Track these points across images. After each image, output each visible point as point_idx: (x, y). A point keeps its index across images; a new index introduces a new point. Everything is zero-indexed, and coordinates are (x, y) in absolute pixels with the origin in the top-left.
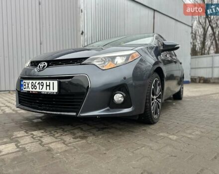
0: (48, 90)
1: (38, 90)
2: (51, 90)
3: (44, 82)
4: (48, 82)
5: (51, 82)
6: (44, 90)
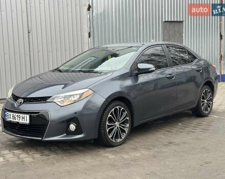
0: (23, 121)
1: (16, 120)
2: (25, 122)
3: (21, 115)
4: (23, 115)
5: (25, 115)
6: (21, 121)
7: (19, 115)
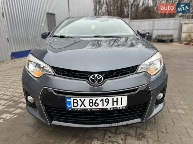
0: (115, 106)
2: (119, 105)
3: (110, 98)
4: (115, 98)
5: (119, 98)
6: (110, 106)
7: (104, 98)
